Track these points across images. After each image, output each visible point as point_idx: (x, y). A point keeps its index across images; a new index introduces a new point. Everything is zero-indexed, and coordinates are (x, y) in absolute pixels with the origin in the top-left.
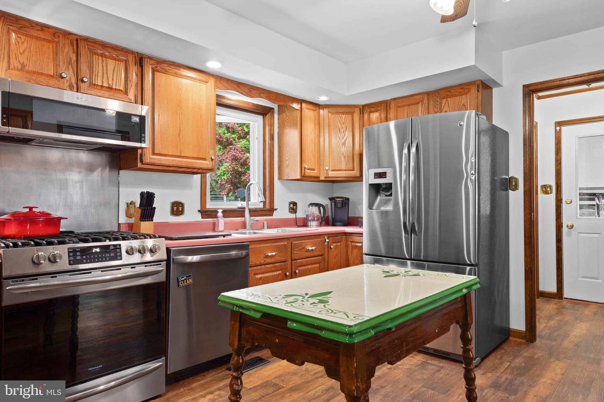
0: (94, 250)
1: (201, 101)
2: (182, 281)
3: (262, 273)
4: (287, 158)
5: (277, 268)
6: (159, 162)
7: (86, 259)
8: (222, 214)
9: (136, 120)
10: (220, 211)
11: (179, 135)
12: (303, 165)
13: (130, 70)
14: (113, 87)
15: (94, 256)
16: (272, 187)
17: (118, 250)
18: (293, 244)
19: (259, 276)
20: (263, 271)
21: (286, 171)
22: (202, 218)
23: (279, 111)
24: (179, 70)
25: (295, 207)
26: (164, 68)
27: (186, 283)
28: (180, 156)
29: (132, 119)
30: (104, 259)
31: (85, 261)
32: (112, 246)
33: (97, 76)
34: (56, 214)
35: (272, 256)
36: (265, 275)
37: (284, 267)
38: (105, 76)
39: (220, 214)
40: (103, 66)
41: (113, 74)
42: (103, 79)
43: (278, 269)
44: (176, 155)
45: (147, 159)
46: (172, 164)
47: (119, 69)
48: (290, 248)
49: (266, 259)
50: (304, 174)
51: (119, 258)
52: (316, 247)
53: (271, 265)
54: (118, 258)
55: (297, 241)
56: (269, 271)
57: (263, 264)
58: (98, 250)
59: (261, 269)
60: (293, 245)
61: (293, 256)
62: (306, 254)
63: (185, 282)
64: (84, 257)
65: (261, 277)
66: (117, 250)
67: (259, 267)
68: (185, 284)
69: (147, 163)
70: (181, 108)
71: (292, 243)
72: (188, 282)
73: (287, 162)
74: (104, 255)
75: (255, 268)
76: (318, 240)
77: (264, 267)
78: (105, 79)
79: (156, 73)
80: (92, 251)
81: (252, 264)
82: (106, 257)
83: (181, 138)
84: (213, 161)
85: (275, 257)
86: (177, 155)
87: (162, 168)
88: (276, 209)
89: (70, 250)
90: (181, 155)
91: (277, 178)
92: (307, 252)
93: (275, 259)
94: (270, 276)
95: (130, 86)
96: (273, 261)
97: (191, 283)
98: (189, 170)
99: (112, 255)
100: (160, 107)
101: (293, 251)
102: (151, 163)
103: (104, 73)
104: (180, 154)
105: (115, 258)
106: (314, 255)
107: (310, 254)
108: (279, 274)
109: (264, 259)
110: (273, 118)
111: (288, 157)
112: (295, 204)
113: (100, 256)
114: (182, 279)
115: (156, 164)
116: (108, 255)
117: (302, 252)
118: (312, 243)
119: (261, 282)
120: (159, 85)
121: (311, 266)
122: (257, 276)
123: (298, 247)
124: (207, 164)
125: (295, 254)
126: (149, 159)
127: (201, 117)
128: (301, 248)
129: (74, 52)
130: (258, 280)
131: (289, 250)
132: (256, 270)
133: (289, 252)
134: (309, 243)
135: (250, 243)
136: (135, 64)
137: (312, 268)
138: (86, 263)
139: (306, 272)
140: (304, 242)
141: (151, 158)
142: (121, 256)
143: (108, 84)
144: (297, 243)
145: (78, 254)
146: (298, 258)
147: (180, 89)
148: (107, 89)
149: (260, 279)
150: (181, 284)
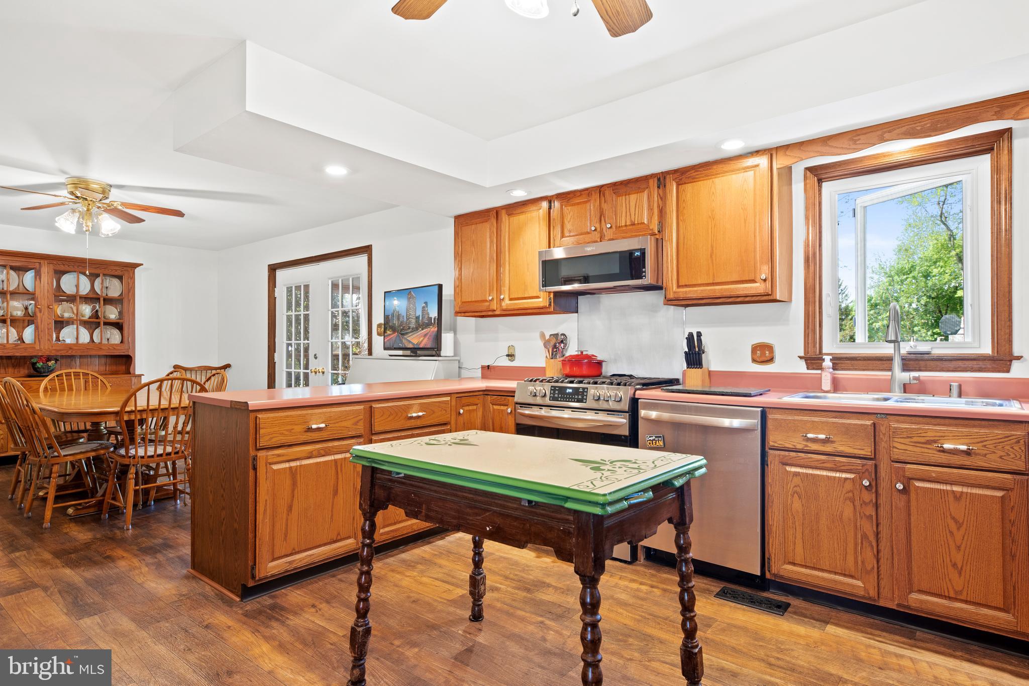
1: (746, 197)
2: (650, 440)
3: (800, 466)
5: (839, 465)
6: (685, 296)
7: (561, 397)
8: (830, 364)
9: (638, 254)
10: (828, 358)
11: (711, 256)
13: (652, 197)
15: (567, 396)
17: (585, 394)
18: (891, 428)
19: (794, 469)
20: (801, 463)
22: (807, 369)
24: (710, 169)
26: (690, 177)
28: (713, 283)
29: (633, 255)
30: (573, 400)
31: (559, 399)
32: (581, 389)
33: (622, 217)
34: (599, 358)
35: (819, 440)
36: (810, 471)
37: (861, 468)
38: (628, 214)
39: (827, 363)
40: (626, 204)
41: (635, 209)
42: (626, 219)
43: (842, 468)
44: (707, 282)
46: (701, 295)
47: (641, 201)
48: (888, 435)
49: (809, 444)
53: (822, 457)
54: (584, 401)
55: (907, 423)
56: (819, 465)
57: (803, 450)
58: (570, 391)
59: (797, 458)
60: (891, 430)
61: (891, 452)
62: (942, 458)
63: (654, 443)
64: (560, 395)
65: (799, 472)
67: (793, 454)
68: (654, 445)
69: (670, 299)
70: (714, 219)
71: (890, 425)
72: (657, 444)
74: (573, 396)
75: (783, 453)
76: (996, 432)
77: (806, 457)
78: (628, 217)
79: (681, 186)
80: (567, 391)
81: (775, 444)
82: (575, 399)
83: (714, 259)
85: (835, 445)
86: (709, 282)
87: (692, 302)
88: (1018, 358)
92: (946, 454)
93: (832, 447)
94: (824, 476)
95: (652, 214)
97: (661, 446)
98: (730, 300)
99: (580, 397)
101: (891, 443)
103: (627, 211)
104: (713, 280)
105: (581, 400)
107: (951, 459)
108: (846, 479)
109: (805, 443)
113: (571, 396)
114: (650, 438)
115: (682, 299)
116: (576, 397)
117: (926, 450)
118: (967, 436)
119: (797, 480)
120: (684, 201)
121: (965, 490)
122: (788, 468)
123: (908, 437)
124: (756, 288)
125: (898, 449)
126: (672, 294)
127: (745, 220)
128: (923, 440)
129: (605, 202)
130: (792, 475)
131: (885, 440)
132: (785, 456)
133: (883, 443)
134: (953, 434)
135: (775, 411)
136: (659, 187)
137: (967, 495)
138: (561, 401)
139: (943, 497)
140: (932, 430)
141: (675, 292)
142: (586, 399)
143: (631, 221)
144: (905, 428)
145: (557, 392)
146: (908, 459)
147: (713, 193)
148: (631, 227)
149: (796, 475)
150: (650, 443)
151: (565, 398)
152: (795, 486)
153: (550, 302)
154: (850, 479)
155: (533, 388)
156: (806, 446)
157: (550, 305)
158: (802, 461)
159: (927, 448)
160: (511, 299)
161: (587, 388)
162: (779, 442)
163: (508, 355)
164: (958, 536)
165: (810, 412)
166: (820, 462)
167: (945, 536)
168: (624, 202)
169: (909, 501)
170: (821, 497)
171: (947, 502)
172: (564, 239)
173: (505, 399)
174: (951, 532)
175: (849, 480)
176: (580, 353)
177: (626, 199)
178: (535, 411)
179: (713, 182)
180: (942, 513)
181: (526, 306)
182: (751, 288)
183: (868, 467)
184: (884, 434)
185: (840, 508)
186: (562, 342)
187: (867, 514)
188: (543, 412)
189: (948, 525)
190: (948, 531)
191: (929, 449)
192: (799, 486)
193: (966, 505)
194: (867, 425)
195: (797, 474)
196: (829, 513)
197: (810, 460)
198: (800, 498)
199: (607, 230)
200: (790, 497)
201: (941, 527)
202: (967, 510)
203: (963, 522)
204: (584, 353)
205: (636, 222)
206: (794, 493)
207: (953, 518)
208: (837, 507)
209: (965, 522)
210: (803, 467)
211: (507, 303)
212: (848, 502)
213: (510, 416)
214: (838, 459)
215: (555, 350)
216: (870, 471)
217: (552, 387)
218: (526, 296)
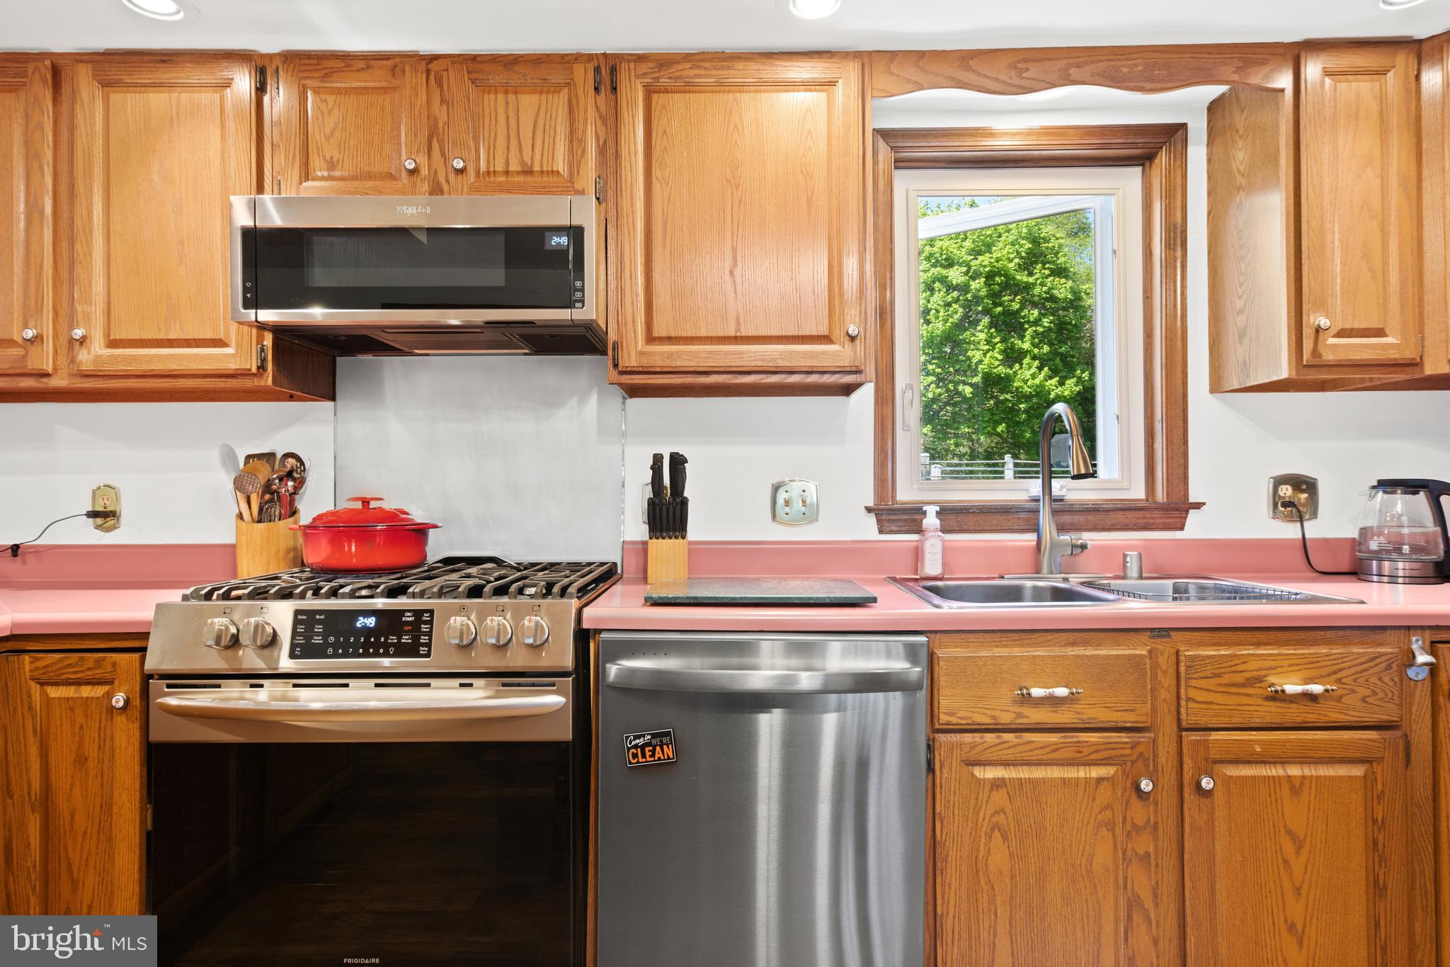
0: (361, 622)
1: (810, 149)
2: (636, 746)
3: (1006, 764)
4: (1239, 304)
5: (1086, 751)
6: (667, 363)
7: (336, 646)
8: (938, 522)
9: (561, 238)
10: (931, 511)
11: (731, 273)
12: (1305, 318)
13: (578, 111)
14: (535, 169)
15: (357, 640)
16: (1180, 423)
17: (424, 628)
18: (1182, 658)
19: (991, 773)
20: (1011, 757)
21: (1235, 353)
22: (881, 532)
23: (1212, 129)
24: (731, 69)
25: (1305, 496)
26: (681, 77)
27: (650, 756)
28: (736, 338)
29: (547, 243)
30: (381, 651)
31: (330, 651)
32: (409, 614)
33: (494, 149)
34: (418, 515)
35: (1053, 701)
36: (1024, 773)
37: (1128, 752)
38: (514, 142)
39: (931, 520)
40: (508, 117)
41: (534, 133)
42: (508, 155)
43: (1093, 757)
44: (721, 334)
45: (629, 356)
46: (706, 364)
47: (548, 116)
48: (1172, 672)
49: (1026, 710)
50: (1316, 353)
51: (423, 650)
52: (1339, 681)
53: (1054, 738)
54: (421, 652)
55: (1214, 645)
56: (1044, 757)
57: (1013, 726)
58: (371, 622)
59: (1003, 746)
60: (1182, 664)
61: (1183, 711)
62: (1271, 713)
63: (648, 754)
64: (332, 639)
65: (1003, 780)
66: (423, 626)
67: (990, 738)
68: (649, 759)
69: (628, 369)
70: (737, 187)
71: (1178, 652)
72: (658, 754)
73: (1241, 320)
74: (382, 639)
75: (968, 738)
76: (1356, 650)
77: (1018, 741)
78: (514, 152)
79: (655, 97)
80: (355, 624)
81: (954, 720)
82: (386, 646)
83: (738, 280)
84: (858, 342)
85: (1078, 707)
86: (726, 335)
87: (681, 380)
88: (1198, 506)
89: (299, 617)
90: (738, 334)
91: (1208, 387)
92: (1278, 704)
93: (1078, 713)
94: (1053, 780)
95: (579, 154)
96: (1066, 721)
97: (669, 758)
99: (406, 639)
100: (669, 199)
101: (1183, 690)
102: (640, 369)
103: (511, 137)
104: (736, 332)
105: (411, 651)
106: (1326, 719)
107: (1295, 714)
108: (1100, 780)
109: (1016, 709)
110: (1178, 163)
111: (1245, 297)
112: (1305, 485)
113: (372, 640)
114: (637, 741)
115: (658, 370)
116: (393, 639)
117: (1245, 700)
118: (1312, 663)
119: (999, 798)
120: (665, 132)
121: (1308, 771)
122: (979, 772)
123: (1215, 676)
124: (834, 355)
125: (1196, 702)
126: (633, 357)
127: (809, 200)
128: (1238, 678)
129: (442, 101)
130: (988, 787)
131: (1166, 684)
132: (973, 746)
133: (1163, 691)
134: (1291, 662)
135: (945, 638)
136: (597, 89)
137: (1311, 780)
138: (336, 655)
139: (1273, 794)
140: (1255, 654)
141: (642, 353)
142: (429, 645)
143: (523, 162)
144: (1210, 657)
145: (319, 629)
146: (1215, 722)
147: (736, 126)
148: (521, 179)
149: (998, 787)
150: (635, 756)
151: (351, 645)
152: (996, 813)
153: (264, 360)
154: (1107, 779)
155: (225, 620)
156: (1020, 715)
157: (262, 367)
158: (1011, 751)
159: (1247, 695)
160: (113, 344)
161: (431, 612)
162: (961, 714)
163: (93, 514)
164: (1297, 868)
165: (1023, 636)
166: (1048, 750)
167: (1276, 872)
168: (501, 110)
169: (1212, 812)
170: (1050, 828)
171: (1279, 801)
172: (310, 183)
173: (99, 663)
174: (1286, 862)
175: (1105, 783)
176: (359, 505)
177: (507, 103)
178: (234, 696)
179: (735, 99)
180: (1271, 824)
181: (174, 366)
182: (823, 353)
183: (1140, 749)
184: (1165, 672)
185: (1088, 847)
186: (290, 475)
187: (1141, 851)
188: (265, 697)
189: (1281, 848)
190: (1280, 860)
191: (1250, 695)
192: (1003, 811)
193: (1309, 803)
194: (1141, 656)
195: (998, 784)
196: (1066, 863)
197: (1029, 747)
198: (1005, 838)
199: (452, 177)
200: (983, 840)
201: (1269, 855)
202: (1311, 813)
203: (1305, 836)
204: (373, 504)
205: (537, 168)
206: (992, 829)
207: (1290, 833)
208: (1082, 846)
209: (1309, 837)
210: (1008, 765)
211: (96, 353)
212: (1104, 831)
213: (120, 720)
214: (1084, 737)
215: (267, 497)
216: (1146, 756)
217: (297, 612)
218: (173, 336)
